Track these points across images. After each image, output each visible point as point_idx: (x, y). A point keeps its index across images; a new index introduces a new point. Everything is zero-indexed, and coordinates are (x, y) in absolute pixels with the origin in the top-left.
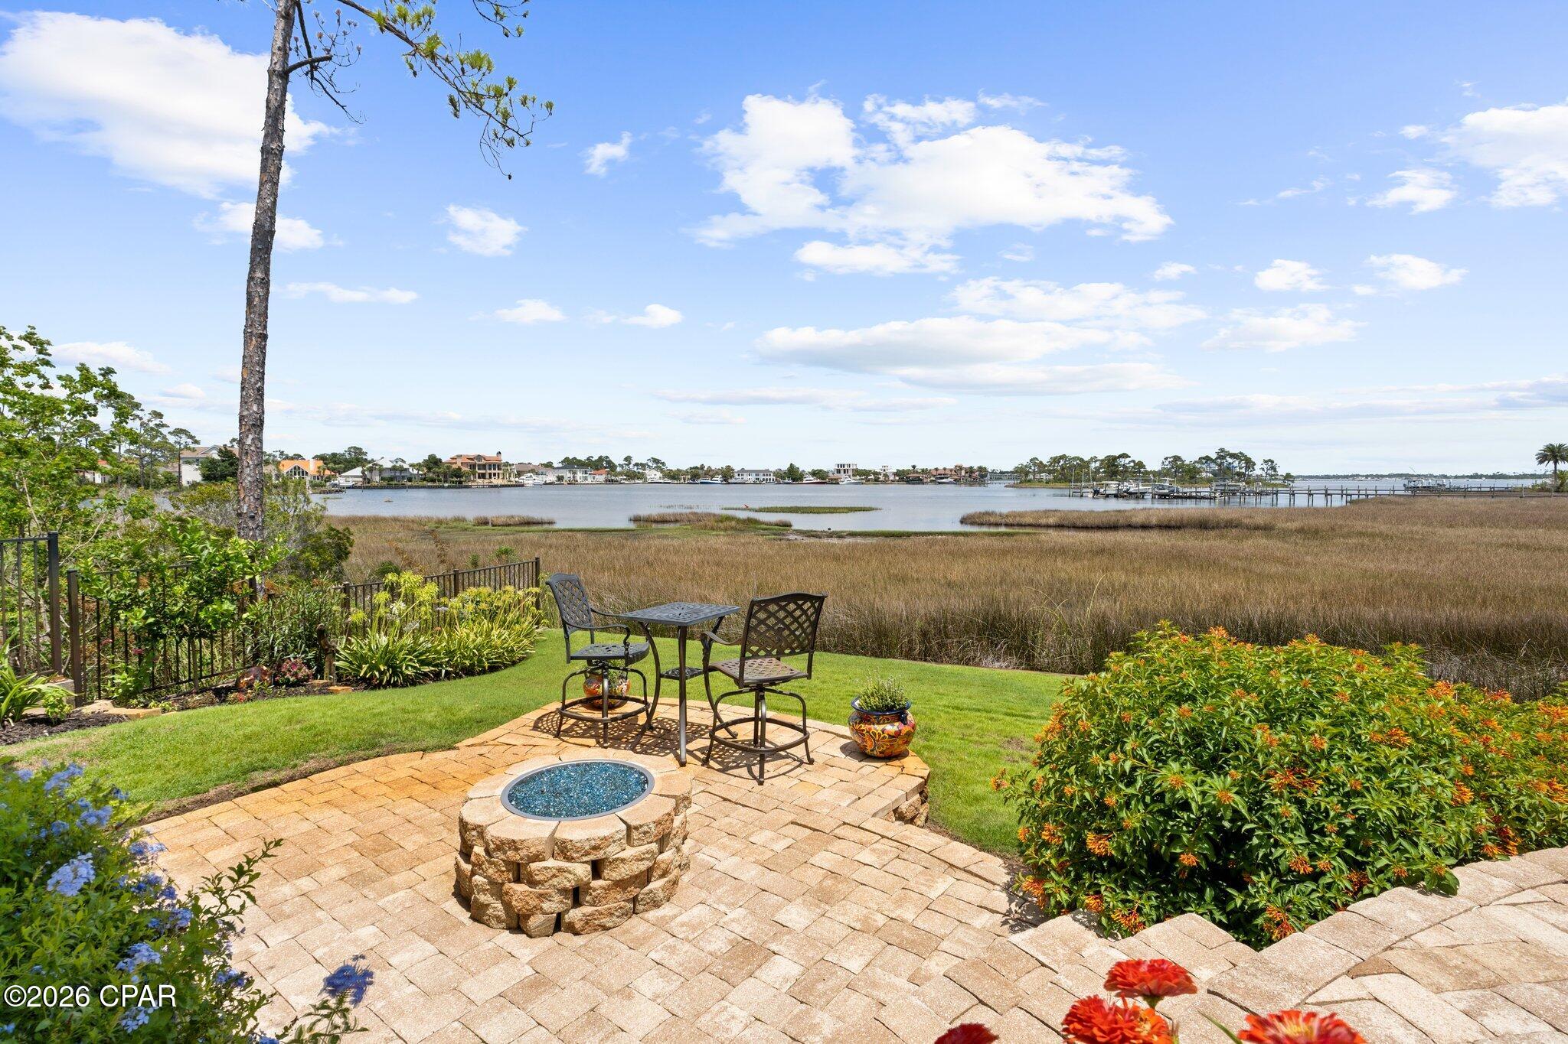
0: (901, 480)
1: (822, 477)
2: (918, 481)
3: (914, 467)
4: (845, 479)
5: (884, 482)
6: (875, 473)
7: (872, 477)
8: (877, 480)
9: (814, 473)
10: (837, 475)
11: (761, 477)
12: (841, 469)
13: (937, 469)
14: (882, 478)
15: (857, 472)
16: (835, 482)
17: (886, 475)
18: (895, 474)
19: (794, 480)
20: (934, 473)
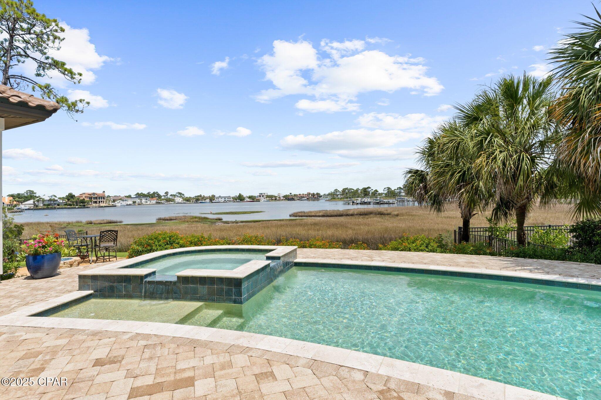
0: (286, 199)
1: (253, 199)
2: (293, 199)
3: (291, 194)
4: (262, 199)
5: (279, 200)
6: (275, 197)
7: (274, 198)
8: (276, 199)
9: (250, 197)
10: (259, 198)
11: (227, 200)
12: (261, 195)
13: (300, 194)
14: (278, 199)
15: (268, 196)
16: (258, 201)
17: (279, 197)
18: (284, 197)
19: (241, 200)
20: (299, 196)
